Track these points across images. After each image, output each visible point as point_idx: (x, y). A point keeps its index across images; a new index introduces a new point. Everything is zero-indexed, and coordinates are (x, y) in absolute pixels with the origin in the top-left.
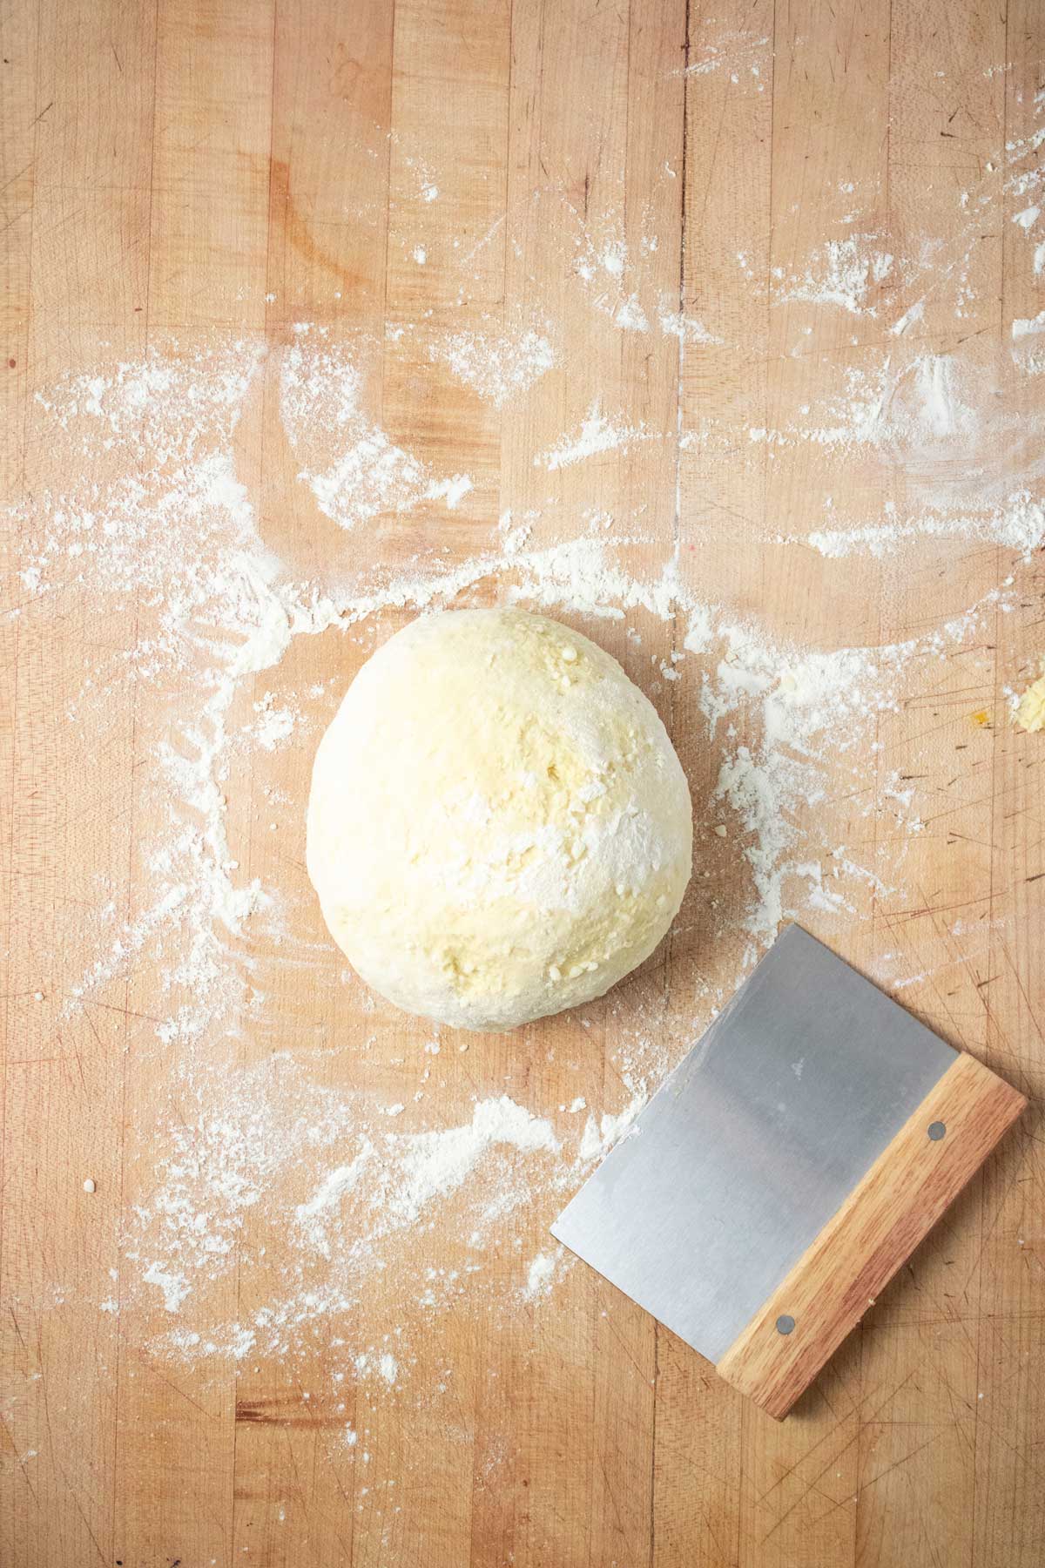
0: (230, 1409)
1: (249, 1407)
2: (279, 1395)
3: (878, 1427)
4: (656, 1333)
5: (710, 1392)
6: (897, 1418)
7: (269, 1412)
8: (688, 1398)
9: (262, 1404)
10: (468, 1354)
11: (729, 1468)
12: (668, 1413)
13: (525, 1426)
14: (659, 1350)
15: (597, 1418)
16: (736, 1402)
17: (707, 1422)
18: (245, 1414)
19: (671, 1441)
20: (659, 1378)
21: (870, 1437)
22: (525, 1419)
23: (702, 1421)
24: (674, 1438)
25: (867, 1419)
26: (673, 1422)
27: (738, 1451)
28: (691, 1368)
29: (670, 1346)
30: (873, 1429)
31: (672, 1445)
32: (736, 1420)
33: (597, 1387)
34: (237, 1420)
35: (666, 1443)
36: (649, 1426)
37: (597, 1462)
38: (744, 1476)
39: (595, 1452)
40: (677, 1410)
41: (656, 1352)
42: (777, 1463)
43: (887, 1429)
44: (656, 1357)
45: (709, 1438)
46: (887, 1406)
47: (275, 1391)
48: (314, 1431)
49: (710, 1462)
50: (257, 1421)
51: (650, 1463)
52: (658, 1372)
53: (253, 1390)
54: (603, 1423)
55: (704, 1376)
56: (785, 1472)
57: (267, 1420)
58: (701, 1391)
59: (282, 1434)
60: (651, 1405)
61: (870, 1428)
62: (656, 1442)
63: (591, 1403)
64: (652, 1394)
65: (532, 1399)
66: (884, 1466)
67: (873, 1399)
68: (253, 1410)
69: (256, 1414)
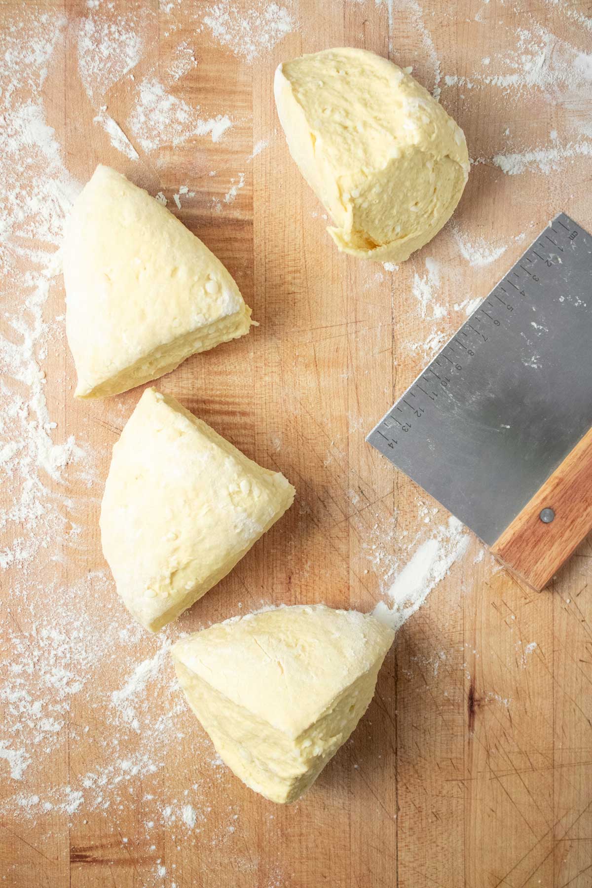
0: (65, 853)
1: (80, 851)
2: (104, 841)
3: (568, 843)
4: (396, 779)
5: (439, 822)
6: (582, 835)
7: (97, 854)
8: (422, 828)
9: (91, 848)
10: (250, 802)
11: (455, 880)
12: (407, 841)
13: (297, 856)
14: (399, 792)
15: (353, 848)
16: (459, 828)
17: (437, 846)
18: (78, 857)
19: (410, 862)
20: (400, 814)
21: (562, 850)
22: (297, 850)
23: (435, 845)
24: (413, 859)
25: (560, 838)
26: (412, 847)
27: (463, 867)
28: (424, 804)
29: (407, 788)
30: (565, 845)
31: (411, 865)
32: (460, 842)
33: (352, 823)
34: (71, 862)
35: (407, 864)
36: (392, 849)
37: (353, 880)
38: (467, 886)
39: (352, 873)
40: (415, 837)
41: (397, 794)
42: (492, 874)
43: (575, 844)
44: (397, 797)
45: (439, 858)
46: (574, 827)
47: (101, 838)
48: (133, 867)
49: (441, 876)
50: (87, 862)
51: (395, 880)
52: (398, 809)
53: (83, 837)
54: (358, 850)
55: (434, 810)
56: (498, 881)
57: (95, 861)
58: (432, 822)
59: (107, 871)
60: (394, 835)
61: (562, 843)
62: (399, 863)
63: (348, 835)
64: (395, 826)
65: (301, 835)
66: (574, 873)
67: (564, 821)
68: (84, 854)
69: (86, 857)
